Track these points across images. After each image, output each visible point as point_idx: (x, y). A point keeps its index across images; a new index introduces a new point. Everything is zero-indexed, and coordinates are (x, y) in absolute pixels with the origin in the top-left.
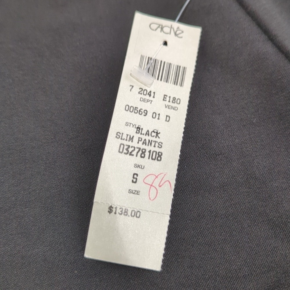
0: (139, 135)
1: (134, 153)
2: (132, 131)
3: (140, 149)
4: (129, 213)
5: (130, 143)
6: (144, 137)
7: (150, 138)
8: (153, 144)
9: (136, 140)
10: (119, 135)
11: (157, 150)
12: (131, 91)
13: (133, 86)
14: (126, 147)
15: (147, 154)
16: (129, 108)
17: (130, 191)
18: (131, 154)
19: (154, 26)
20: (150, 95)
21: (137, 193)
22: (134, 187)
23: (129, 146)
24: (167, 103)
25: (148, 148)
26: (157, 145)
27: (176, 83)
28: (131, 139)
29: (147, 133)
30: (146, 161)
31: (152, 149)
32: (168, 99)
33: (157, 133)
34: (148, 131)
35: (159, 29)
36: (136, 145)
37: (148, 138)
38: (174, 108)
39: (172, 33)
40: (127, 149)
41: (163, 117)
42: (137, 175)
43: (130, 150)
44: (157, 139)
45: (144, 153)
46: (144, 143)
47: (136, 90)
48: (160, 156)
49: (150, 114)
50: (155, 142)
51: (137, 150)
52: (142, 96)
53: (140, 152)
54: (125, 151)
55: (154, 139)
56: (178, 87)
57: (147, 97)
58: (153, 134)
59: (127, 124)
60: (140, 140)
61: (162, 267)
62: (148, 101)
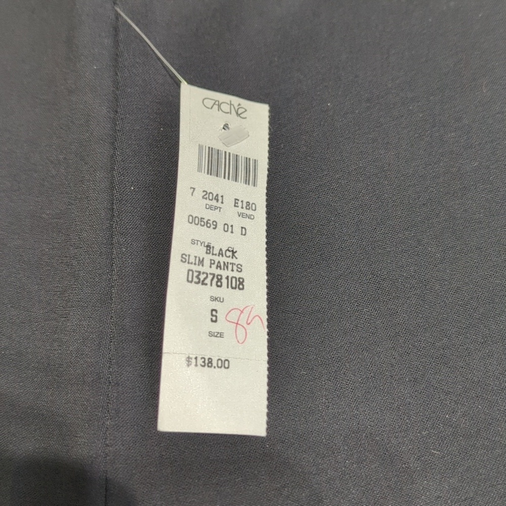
0: (210, 257)
1: (208, 281)
2: (201, 251)
3: (214, 275)
4: (215, 364)
5: (200, 268)
6: (217, 259)
7: (225, 259)
8: (230, 267)
9: (207, 262)
10: (184, 258)
11: (238, 275)
12: (192, 195)
13: (194, 189)
14: (196, 274)
15: (224, 281)
16: (193, 220)
17: (211, 334)
18: (203, 283)
19: (209, 103)
20: (217, 200)
21: (221, 335)
22: (216, 328)
23: (199, 272)
24: (239, 210)
25: (224, 273)
26: (235, 268)
27: (247, 182)
28: (201, 262)
29: (221, 253)
30: (224, 292)
31: (231, 274)
32: (240, 204)
33: (234, 252)
34: (221, 250)
35: (216, 107)
36: (209, 271)
37: (222, 259)
38: (249, 217)
39: (233, 112)
40: (198, 277)
41: (237, 230)
42: (216, 311)
43: (202, 277)
44: (234, 261)
45: (219, 280)
46: (219, 266)
47: (199, 193)
48: (242, 283)
49: (220, 226)
50: (233, 264)
51: (210, 277)
52: (208, 201)
53: (215, 280)
54: (195, 280)
55: (230, 260)
56: (251, 187)
57: (214, 203)
58: (229, 254)
59: (193, 242)
60: (212, 263)
62: (216, 208)
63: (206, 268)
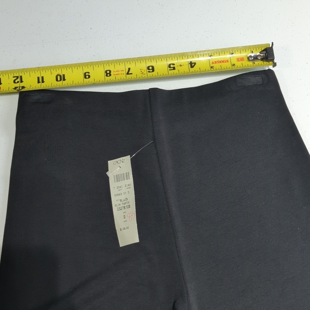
0: (122, 202)
1: (122, 209)
2: (119, 202)
3: (123, 207)
4: (126, 228)
7: (125, 201)
9: (121, 204)
10: (116, 205)
11: (128, 204)
12: (114, 189)
13: (114, 187)
15: (126, 207)
16: (116, 195)
17: (124, 222)
18: (121, 210)
19: (115, 163)
20: (121, 187)
21: (126, 221)
22: (125, 220)
23: (120, 207)
24: (127, 187)
28: (120, 205)
29: (124, 201)
30: (126, 210)
31: (127, 205)
32: (127, 186)
33: (127, 199)
37: (124, 202)
38: (129, 188)
39: (121, 162)
40: (120, 209)
41: (127, 193)
42: (125, 215)
43: (121, 208)
44: (128, 201)
46: (124, 204)
47: (116, 188)
48: (130, 206)
49: (123, 194)
50: (127, 202)
52: (119, 189)
54: (119, 209)
55: (126, 201)
56: (128, 180)
58: (126, 200)
59: (117, 201)
61: (139, 240)
62: (121, 190)
63: (121, 206)
